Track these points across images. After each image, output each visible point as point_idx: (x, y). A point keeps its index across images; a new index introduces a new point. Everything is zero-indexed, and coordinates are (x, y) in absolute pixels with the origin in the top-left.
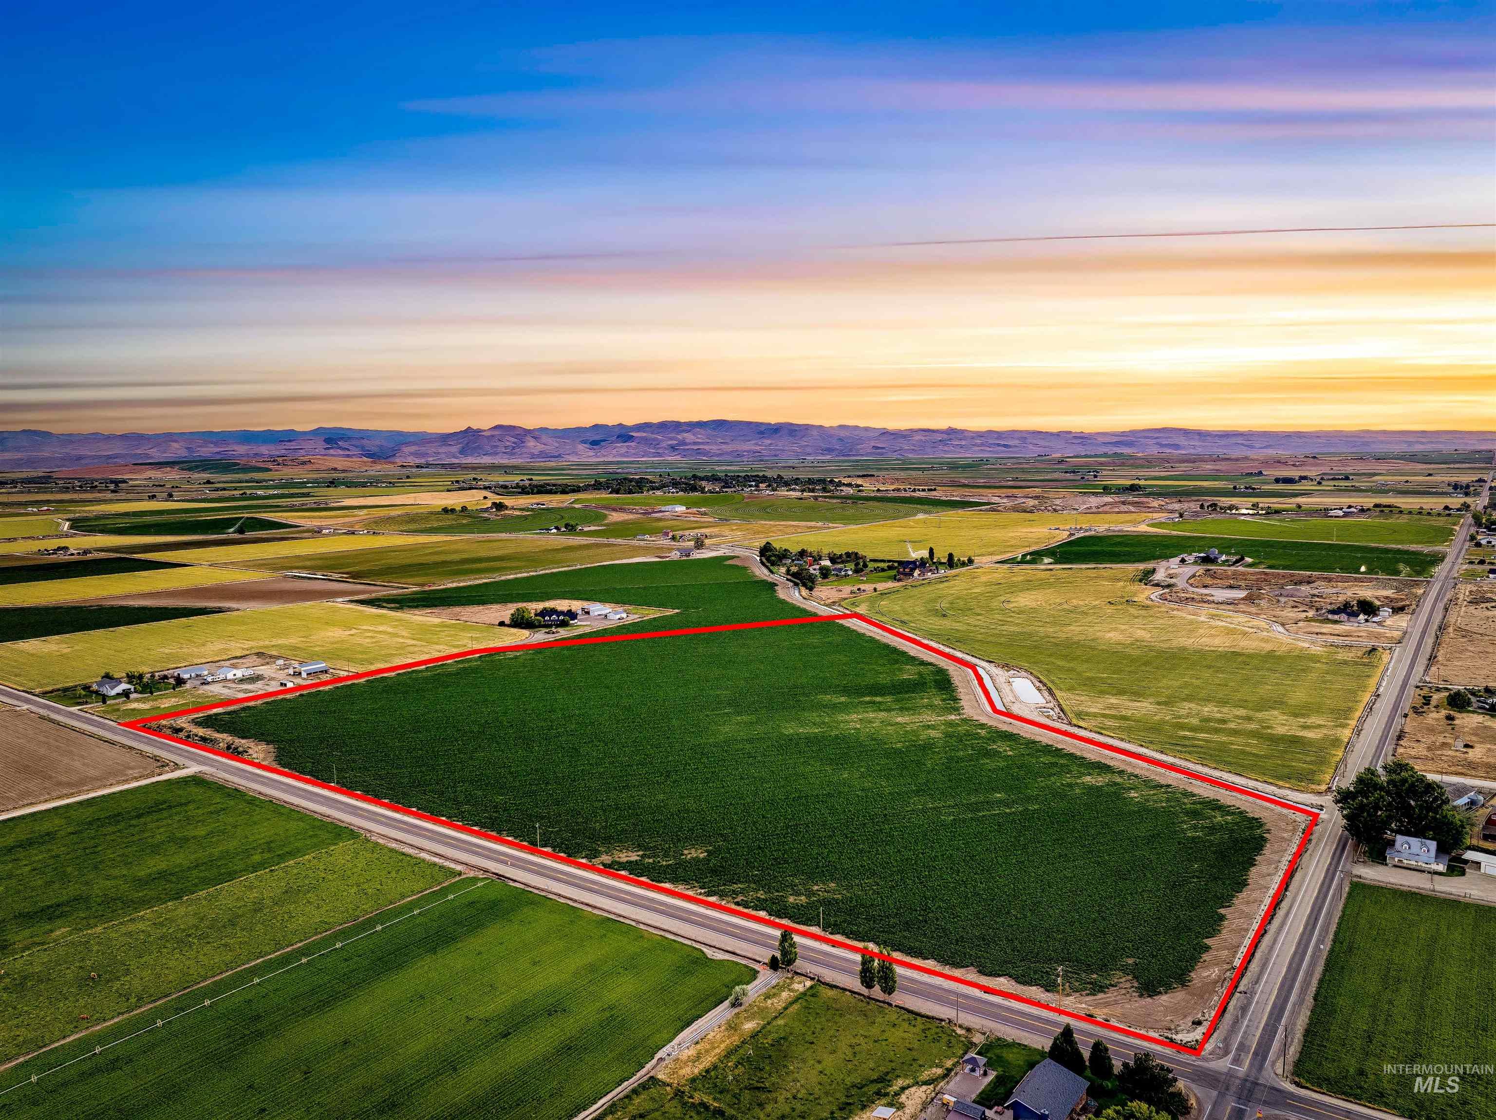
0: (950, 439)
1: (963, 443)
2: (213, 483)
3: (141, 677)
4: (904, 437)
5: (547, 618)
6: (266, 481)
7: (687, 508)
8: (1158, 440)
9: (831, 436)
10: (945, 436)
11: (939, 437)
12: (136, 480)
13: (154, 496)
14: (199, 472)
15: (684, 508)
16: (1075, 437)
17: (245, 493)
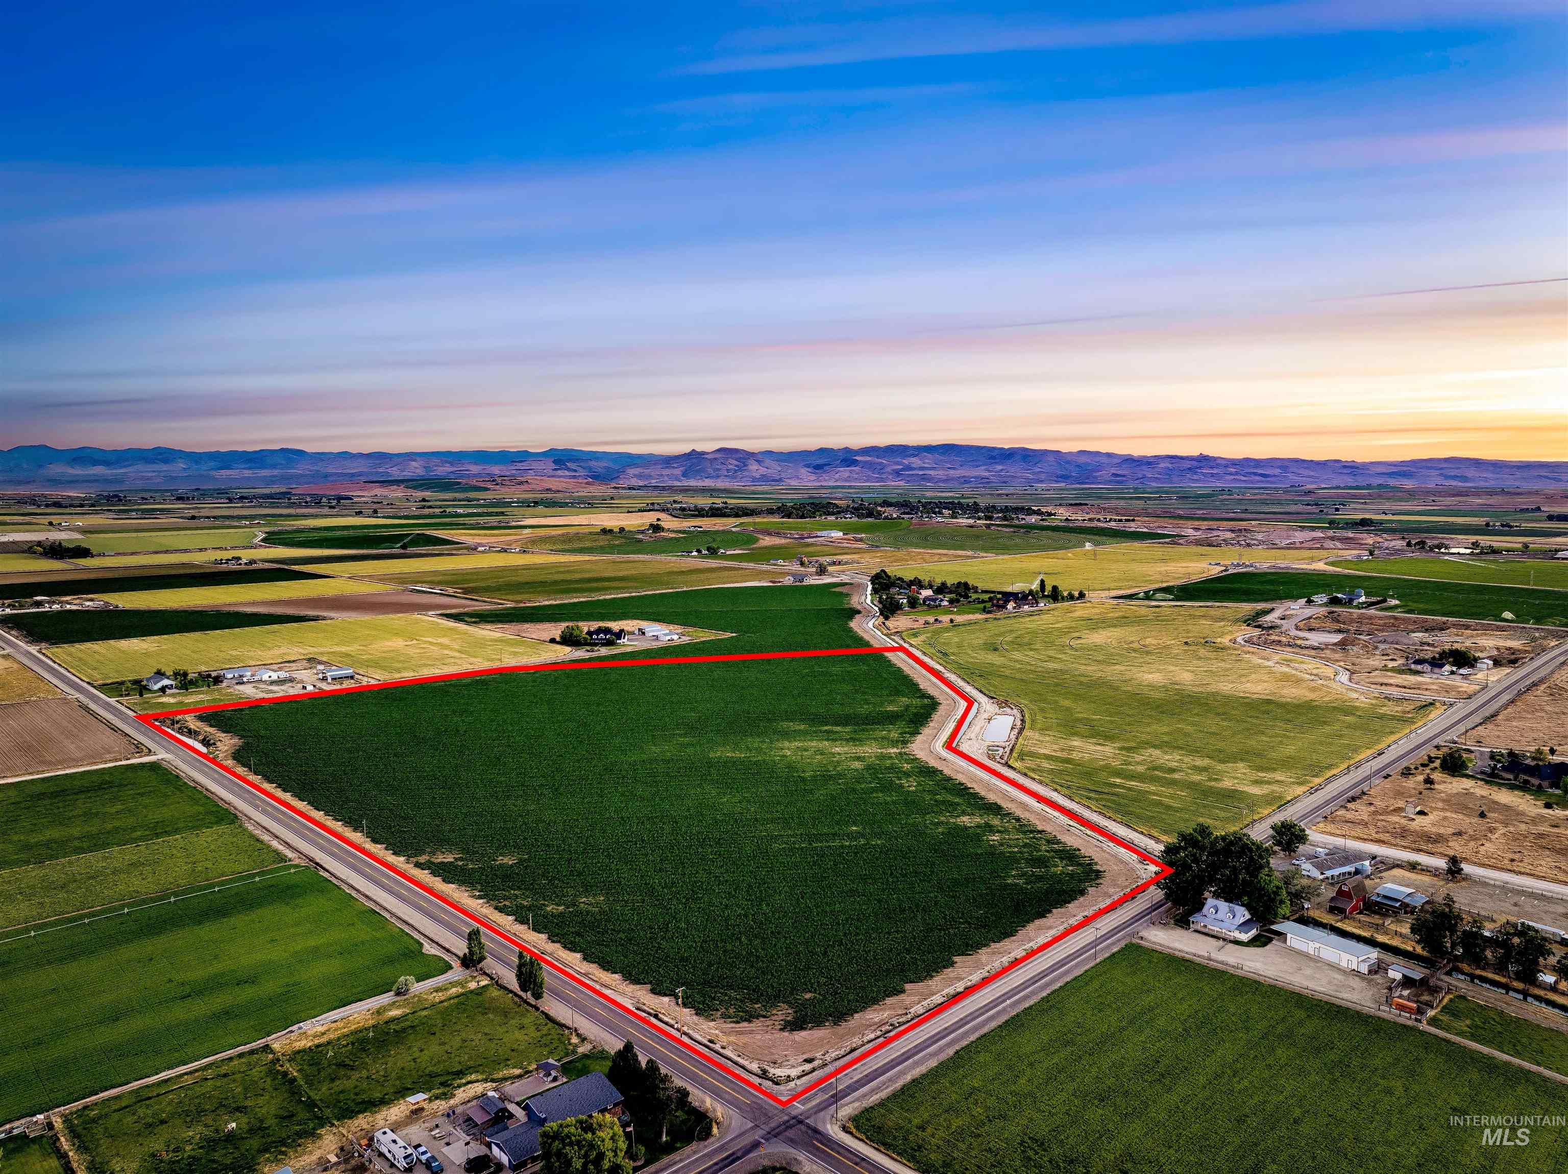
0: (1200, 468)
1: (1215, 471)
2: (428, 501)
3: (185, 674)
4: (1149, 463)
5: (595, 637)
6: (478, 500)
7: (844, 534)
8: (1442, 471)
9: (1068, 462)
10: (1195, 464)
11: (1187, 464)
12: (363, 496)
13: (361, 512)
14: (422, 491)
15: (841, 534)
16: (1345, 467)
17: (445, 511)
